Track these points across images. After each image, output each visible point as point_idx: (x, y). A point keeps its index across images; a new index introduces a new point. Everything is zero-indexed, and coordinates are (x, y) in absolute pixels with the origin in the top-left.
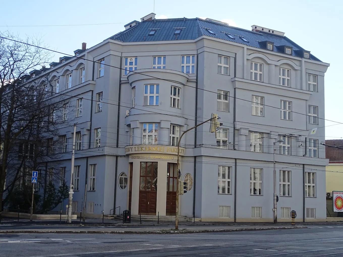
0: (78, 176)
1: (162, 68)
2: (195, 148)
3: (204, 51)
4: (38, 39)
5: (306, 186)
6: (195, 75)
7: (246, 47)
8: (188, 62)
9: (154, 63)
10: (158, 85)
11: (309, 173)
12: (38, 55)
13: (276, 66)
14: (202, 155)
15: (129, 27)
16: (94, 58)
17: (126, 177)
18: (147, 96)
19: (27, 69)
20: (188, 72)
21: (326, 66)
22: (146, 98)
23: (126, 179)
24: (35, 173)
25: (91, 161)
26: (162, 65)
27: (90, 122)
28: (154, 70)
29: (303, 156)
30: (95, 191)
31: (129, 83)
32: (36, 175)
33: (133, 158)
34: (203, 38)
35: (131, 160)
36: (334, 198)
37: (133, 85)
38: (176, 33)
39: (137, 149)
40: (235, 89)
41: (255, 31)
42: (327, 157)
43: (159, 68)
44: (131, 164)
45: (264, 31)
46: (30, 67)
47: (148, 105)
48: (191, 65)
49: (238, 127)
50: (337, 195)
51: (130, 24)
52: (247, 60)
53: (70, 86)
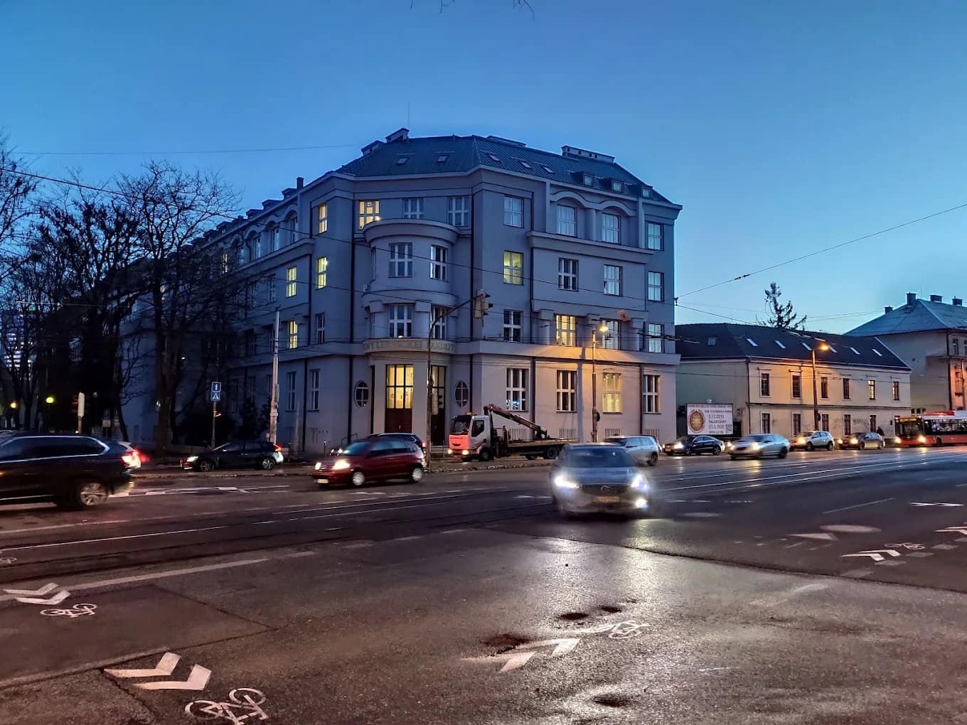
0: (293, 388)
1: (418, 217)
2: (472, 342)
3: (482, 190)
4: (214, 174)
5: (645, 396)
6: (470, 227)
7: (548, 182)
8: (458, 207)
9: (406, 210)
10: (410, 244)
11: (650, 377)
12: (214, 199)
13: (597, 211)
14: (481, 351)
15: (368, 151)
16: (311, 203)
17: (366, 388)
18: (394, 263)
19: (199, 221)
20: (458, 224)
21: (677, 209)
22: (392, 265)
23: (366, 392)
24: (216, 386)
25: (311, 366)
26: (418, 213)
27: (308, 305)
28: (406, 221)
29: (640, 350)
30: (318, 411)
31: (366, 241)
32: (218, 387)
33: (375, 359)
34: (480, 169)
35: (372, 363)
36: (689, 413)
37: (372, 246)
38: (439, 160)
39: (380, 345)
40: (532, 249)
41: (566, 156)
42: (677, 352)
43: (414, 217)
44: (373, 367)
45: (583, 154)
46: (204, 217)
47: (397, 275)
48: (463, 212)
49: (536, 309)
50: (693, 408)
51: (370, 147)
52: (551, 202)
53: (277, 246)
